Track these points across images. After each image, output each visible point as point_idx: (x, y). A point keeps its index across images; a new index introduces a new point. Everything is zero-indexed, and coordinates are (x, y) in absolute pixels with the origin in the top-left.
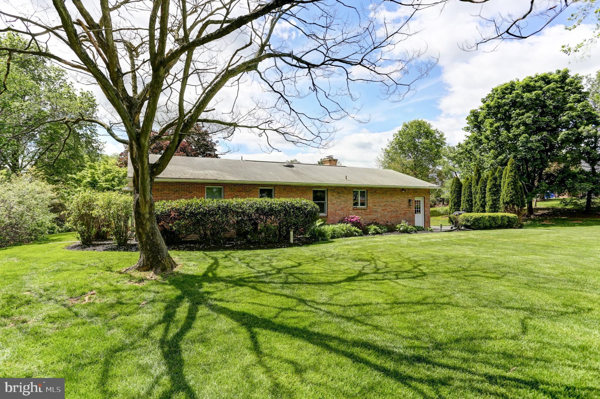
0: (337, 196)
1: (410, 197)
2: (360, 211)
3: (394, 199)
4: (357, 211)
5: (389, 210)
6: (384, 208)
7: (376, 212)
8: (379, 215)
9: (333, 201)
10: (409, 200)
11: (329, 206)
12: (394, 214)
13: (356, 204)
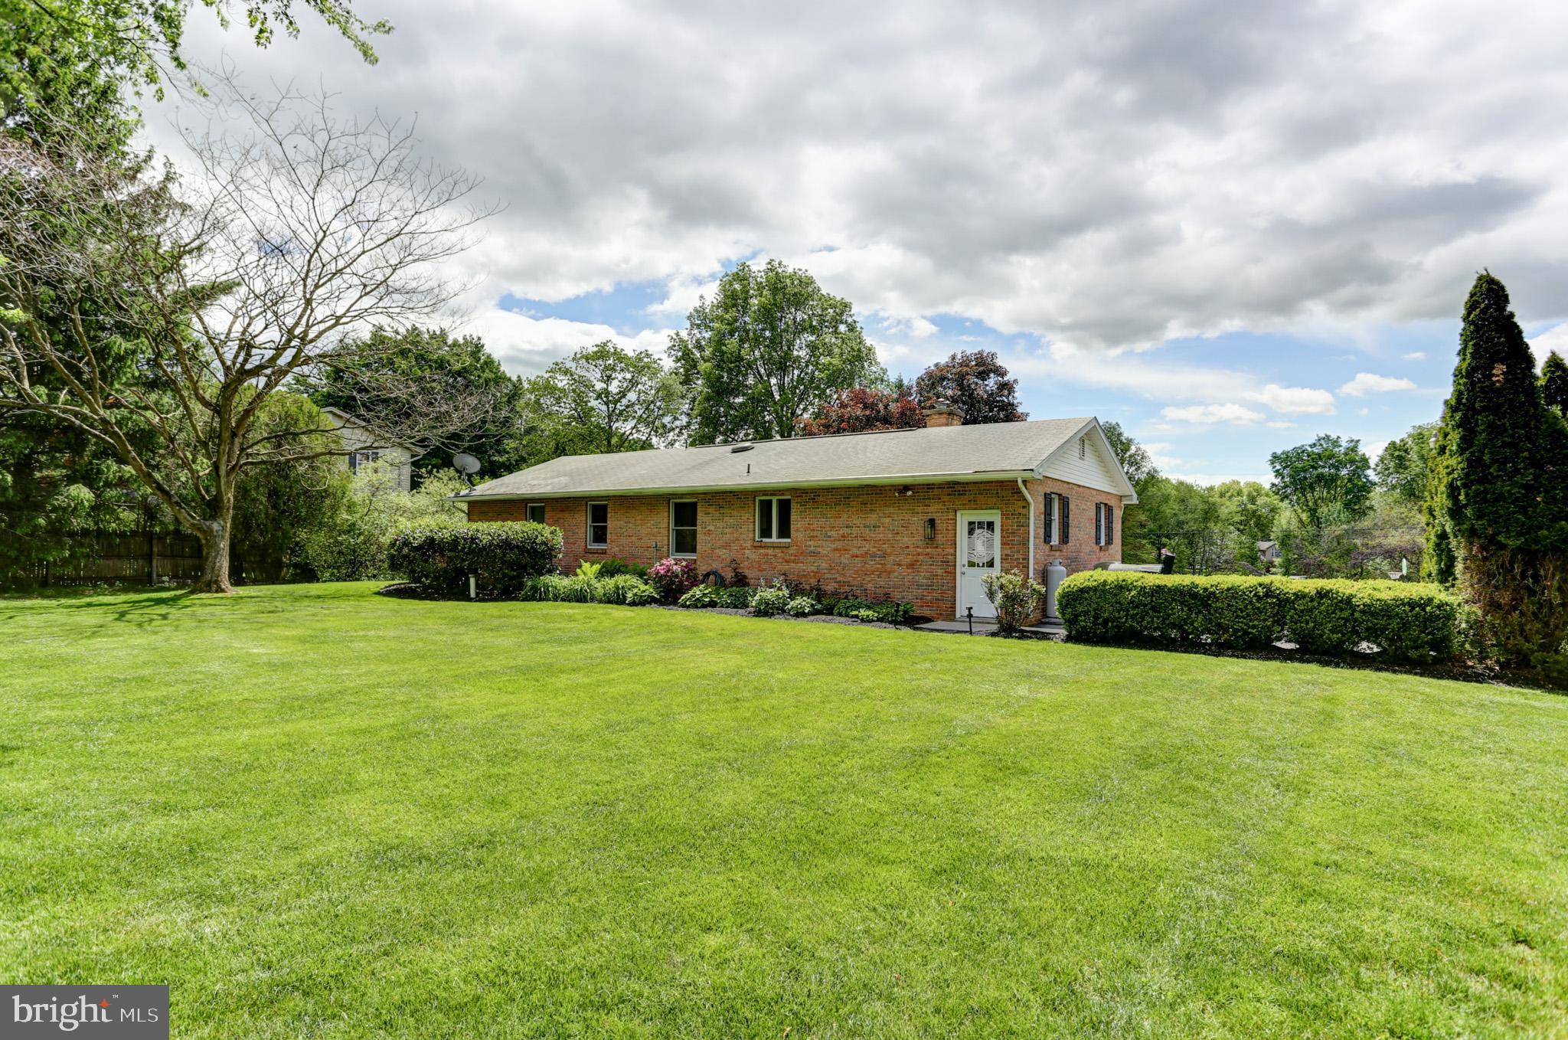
0: (717, 514)
1: (934, 510)
2: (770, 551)
3: (872, 519)
4: (762, 551)
5: (855, 551)
6: (838, 544)
7: (815, 554)
8: (824, 565)
9: (708, 526)
10: (932, 522)
11: (700, 537)
12: (872, 564)
13: (766, 532)
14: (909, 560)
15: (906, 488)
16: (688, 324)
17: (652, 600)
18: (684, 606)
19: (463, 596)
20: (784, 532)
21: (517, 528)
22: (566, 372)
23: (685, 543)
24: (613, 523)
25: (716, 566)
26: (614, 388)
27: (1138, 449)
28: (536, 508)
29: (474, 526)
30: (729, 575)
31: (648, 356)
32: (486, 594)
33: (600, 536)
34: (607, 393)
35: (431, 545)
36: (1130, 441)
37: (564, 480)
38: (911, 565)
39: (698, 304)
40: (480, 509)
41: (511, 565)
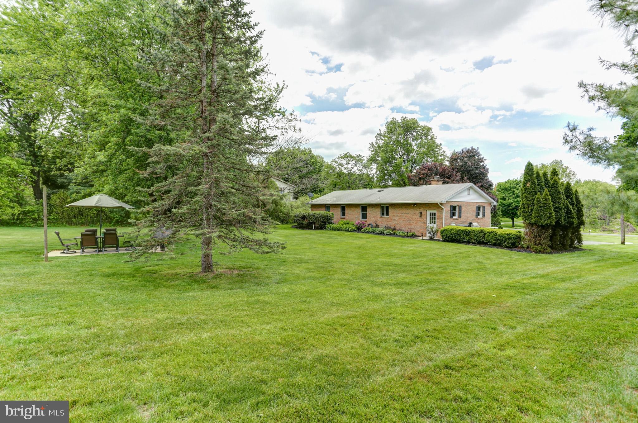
0: (371, 209)
2: (384, 219)
3: (407, 211)
4: (382, 219)
5: (403, 219)
6: (400, 218)
7: (394, 220)
8: (396, 223)
9: (369, 212)
10: (421, 213)
11: (367, 215)
12: (407, 223)
13: (383, 214)
14: (415, 222)
15: (415, 204)
16: (375, 139)
17: (355, 231)
18: (362, 232)
19: (311, 229)
20: (387, 214)
21: (322, 212)
22: (336, 162)
23: (364, 216)
24: (347, 211)
25: (371, 222)
26: (350, 166)
27: (571, 171)
28: (328, 207)
29: (314, 212)
30: (374, 225)
31: (360, 156)
32: (317, 228)
33: (344, 214)
34: (348, 168)
35: (303, 217)
36: (567, 168)
37: (335, 199)
38: (416, 223)
39: (379, 132)
40: (314, 206)
41: (323, 222)
